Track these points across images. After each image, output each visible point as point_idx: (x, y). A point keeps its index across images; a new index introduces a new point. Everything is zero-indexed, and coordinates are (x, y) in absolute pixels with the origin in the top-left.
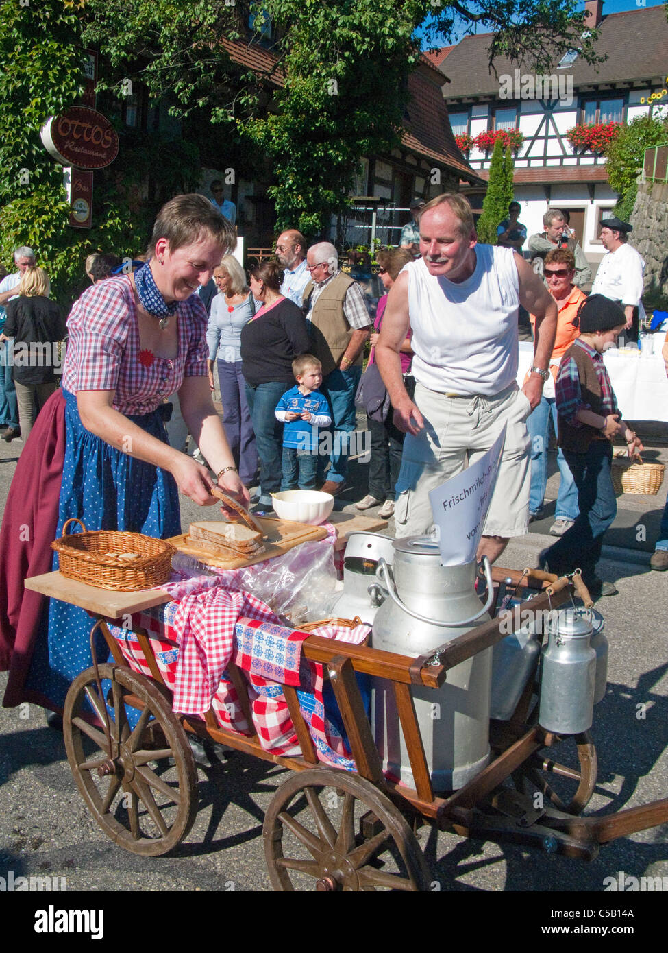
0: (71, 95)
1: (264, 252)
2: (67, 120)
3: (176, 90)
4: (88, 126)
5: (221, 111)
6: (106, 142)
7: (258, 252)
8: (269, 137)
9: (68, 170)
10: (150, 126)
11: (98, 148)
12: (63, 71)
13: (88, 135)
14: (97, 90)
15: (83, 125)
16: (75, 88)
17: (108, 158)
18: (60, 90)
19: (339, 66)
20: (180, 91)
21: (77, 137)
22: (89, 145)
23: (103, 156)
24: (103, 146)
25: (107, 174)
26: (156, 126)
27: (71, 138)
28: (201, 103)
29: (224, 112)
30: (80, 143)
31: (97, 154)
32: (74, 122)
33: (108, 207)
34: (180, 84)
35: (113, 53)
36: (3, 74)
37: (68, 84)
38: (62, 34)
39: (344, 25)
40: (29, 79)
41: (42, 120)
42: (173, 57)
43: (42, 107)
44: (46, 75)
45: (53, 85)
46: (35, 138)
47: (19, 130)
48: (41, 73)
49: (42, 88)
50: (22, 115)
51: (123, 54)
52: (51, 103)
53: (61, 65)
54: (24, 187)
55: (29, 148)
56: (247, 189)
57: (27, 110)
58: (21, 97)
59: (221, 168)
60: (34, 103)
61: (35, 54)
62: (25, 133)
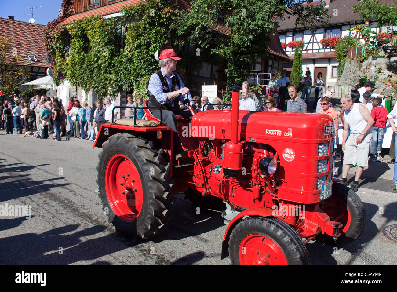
0: (164, 43)
1: (224, 90)
3: (199, 43)
5: (214, 50)
7: (221, 90)
8: (225, 54)
10: (186, 50)
12: (162, 36)
14: (175, 44)
16: (165, 41)
18: (161, 42)
19: (251, 37)
20: (201, 44)
26: (188, 50)
28: (207, 47)
34: (200, 42)
35: (180, 33)
36: (143, 37)
37: (163, 40)
38: (161, 25)
39: (253, 25)
40: (151, 39)
41: (155, 51)
42: (199, 34)
43: (155, 47)
44: (156, 37)
45: (158, 40)
46: (153, 56)
47: (148, 54)
48: (155, 37)
49: (155, 41)
50: (149, 49)
51: (183, 33)
52: (158, 46)
53: (161, 34)
54: (149, 71)
55: (151, 59)
56: (216, 68)
57: (150, 48)
58: (148, 44)
59: (207, 62)
60: (152, 46)
61: (153, 31)
62: (150, 55)
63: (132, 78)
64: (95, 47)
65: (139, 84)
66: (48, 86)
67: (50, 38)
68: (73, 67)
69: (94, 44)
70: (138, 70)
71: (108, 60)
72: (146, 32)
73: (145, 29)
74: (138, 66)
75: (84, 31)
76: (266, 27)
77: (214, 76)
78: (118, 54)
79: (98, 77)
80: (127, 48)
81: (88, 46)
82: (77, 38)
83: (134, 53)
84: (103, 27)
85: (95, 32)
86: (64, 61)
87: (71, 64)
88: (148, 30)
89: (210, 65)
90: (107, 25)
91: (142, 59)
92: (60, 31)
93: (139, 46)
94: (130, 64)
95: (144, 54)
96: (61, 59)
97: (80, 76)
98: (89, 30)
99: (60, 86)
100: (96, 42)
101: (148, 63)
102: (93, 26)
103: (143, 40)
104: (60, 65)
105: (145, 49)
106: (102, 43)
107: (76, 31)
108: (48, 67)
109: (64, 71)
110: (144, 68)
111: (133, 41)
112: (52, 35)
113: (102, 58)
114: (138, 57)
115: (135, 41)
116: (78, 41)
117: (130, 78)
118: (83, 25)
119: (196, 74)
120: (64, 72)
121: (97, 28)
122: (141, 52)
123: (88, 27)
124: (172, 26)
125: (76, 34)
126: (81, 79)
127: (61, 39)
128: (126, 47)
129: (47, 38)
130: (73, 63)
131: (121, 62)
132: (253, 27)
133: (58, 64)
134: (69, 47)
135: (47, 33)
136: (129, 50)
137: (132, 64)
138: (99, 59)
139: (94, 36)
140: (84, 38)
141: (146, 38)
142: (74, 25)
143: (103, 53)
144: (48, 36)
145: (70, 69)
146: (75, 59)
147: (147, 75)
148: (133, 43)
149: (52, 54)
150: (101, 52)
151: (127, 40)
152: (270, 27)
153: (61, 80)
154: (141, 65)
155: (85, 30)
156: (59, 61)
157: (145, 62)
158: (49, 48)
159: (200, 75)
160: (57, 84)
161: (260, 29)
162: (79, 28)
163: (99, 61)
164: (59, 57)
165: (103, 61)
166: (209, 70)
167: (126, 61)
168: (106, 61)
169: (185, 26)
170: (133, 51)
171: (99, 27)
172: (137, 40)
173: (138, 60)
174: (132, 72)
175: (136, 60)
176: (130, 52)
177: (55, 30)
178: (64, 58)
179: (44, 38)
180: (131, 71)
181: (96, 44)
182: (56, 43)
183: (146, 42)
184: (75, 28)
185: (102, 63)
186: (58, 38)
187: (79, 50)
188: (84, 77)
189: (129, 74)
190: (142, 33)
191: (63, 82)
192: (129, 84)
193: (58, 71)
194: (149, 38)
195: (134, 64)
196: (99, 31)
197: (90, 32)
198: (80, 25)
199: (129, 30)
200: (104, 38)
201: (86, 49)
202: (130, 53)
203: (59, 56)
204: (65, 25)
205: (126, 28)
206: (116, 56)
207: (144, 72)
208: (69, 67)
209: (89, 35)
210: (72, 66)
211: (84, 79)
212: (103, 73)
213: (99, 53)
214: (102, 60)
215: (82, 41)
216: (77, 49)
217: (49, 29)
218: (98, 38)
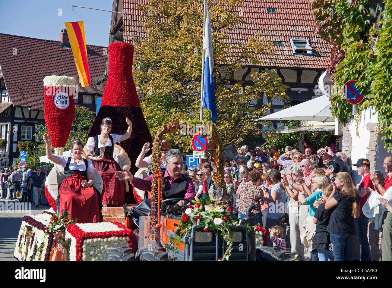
66: (326, 123)
86: (365, 49)
87: (384, 56)
96: (357, 43)
99: (352, 125)
104: (353, 63)
108: (325, 70)
109: (363, 79)
120: (361, 83)
133: (346, 61)
134: (382, 6)
145: (379, 72)
149: (331, 31)
153: (354, 106)
156: (349, 49)
160: (344, 120)
164: (352, 39)
178: (366, 39)
191: (358, 111)
193: (347, 79)
203: (351, 36)
208: (377, 66)
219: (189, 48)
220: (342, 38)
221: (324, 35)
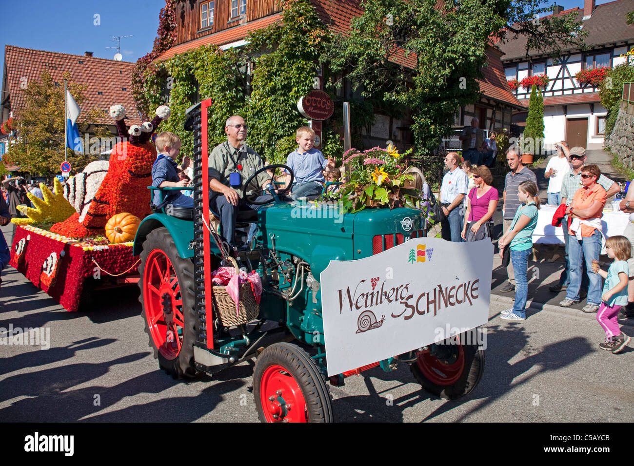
0: (311, 86)
2: (310, 97)
3: (365, 84)
4: (319, 99)
5: (389, 94)
6: (328, 106)
9: (310, 122)
10: (348, 95)
11: (324, 110)
12: (308, 74)
13: (320, 103)
14: (327, 86)
15: (317, 99)
16: (313, 82)
17: (329, 114)
18: (306, 84)
19: (447, 71)
20: (367, 84)
21: (314, 105)
22: (320, 109)
23: (327, 113)
24: (327, 109)
25: (328, 123)
27: (311, 105)
28: (378, 90)
29: (390, 95)
30: (316, 108)
31: (324, 113)
32: (312, 98)
33: (329, 138)
34: (367, 81)
35: (334, 68)
36: (279, 78)
37: (310, 80)
38: (307, 57)
39: (449, 51)
40: (291, 79)
41: (297, 98)
42: (364, 69)
43: (297, 92)
44: (300, 77)
45: (302, 81)
46: (294, 107)
47: (286, 104)
48: (298, 76)
49: (297, 83)
50: (288, 96)
51: (339, 68)
52: (302, 90)
53: (306, 72)
54: (289, 131)
55: (291, 112)
56: (397, 124)
57: (291, 94)
58: (287, 88)
59: (383, 113)
60: (294, 90)
61: (294, 67)
62: (289, 105)
63: (262, 141)
64: (206, 94)
65: (273, 151)
67: (140, 82)
68: (174, 126)
69: (205, 90)
70: (272, 128)
71: (225, 114)
72: (283, 69)
73: (281, 64)
74: (272, 122)
75: (190, 70)
76: (470, 53)
77: (395, 137)
78: (242, 104)
79: (213, 140)
80: (255, 95)
81: (196, 92)
82: (180, 81)
83: (266, 103)
84: (218, 63)
85: (206, 70)
87: (172, 121)
88: (286, 65)
89: (389, 118)
90: (224, 59)
91: (278, 110)
92: (155, 71)
93: (273, 91)
94: (260, 119)
95: (280, 104)
97: (184, 140)
98: (197, 69)
100: (207, 87)
101: (287, 117)
102: (203, 61)
103: (278, 81)
105: (282, 95)
106: (217, 88)
107: (179, 71)
110: (281, 125)
111: (264, 83)
112: (144, 77)
113: (217, 110)
114: (272, 108)
115: (266, 84)
116: (183, 85)
117: (259, 141)
118: (189, 61)
119: (364, 133)
121: (209, 65)
122: (275, 100)
123: (196, 62)
124: (322, 59)
125: (179, 74)
126: (185, 145)
127: (157, 83)
128: (253, 92)
129: (136, 82)
130: (175, 120)
131: (246, 116)
132: (450, 54)
134: (169, 95)
135: (137, 75)
136: (257, 97)
137: (262, 119)
138: (212, 111)
139: (204, 76)
140: (191, 80)
141: (284, 78)
142: (175, 61)
143: (218, 102)
144: (138, 79)
145: (169, 128)
146: (177, 114)
147: (285, 136)
148: (264, 87)
149: (143, 107)
150: (216, 102)
151: (255, 82)
152: (478, 53)
154: (276, 120)
155: (192, 68)
157: (282, 116)
158: (138, 97)
159: (372, 134)
161: (461, 57)
162: (183, 66)
163: (214, 116)
165: (220, 115)
166: (387, 126)
167: (254, 115)
168: (223, 115)
169: (342, 57)
170: (264, 99)
171: (212, 63)
172: (270, 82)
173: (271, 112)
174: (263, 132)
175: (268, 112)
176: (260, 100)
177: (148, 69)
179: (131, 82)
180: (261, 130)
181: (208, 90)
182: (149, 90)
183: (283, 84)
184: (177, 66)
185: (217, 119)
186: (152, 82)
187: (183, 99)
188: (190, 141)
189: (258, 135)
190: (277, 71)
192: (259, 151)
194: (287, 78)
195: (266, 119)
196: (213, 69)
197: (199, 70)
198: (184, 61)
199: (257, 67)
200: (219, 80)
201: (193, 97)
202: (259, 103)
204: (161, 62)
205: (254, 63)
206: (239, 107)
207: (281, 132)
208: (169, 125)
209: (198, 75)
210: (172, 124)
211: (190, 144)
212: (219, 134)
213: (213, 103)
214: (217, 114)
215: (187, 86)
216: (181, 97)
217: (139, 68)
218: (211, 80)
219: (56, 113)
220: (149, 110)
221: (139, 109)
